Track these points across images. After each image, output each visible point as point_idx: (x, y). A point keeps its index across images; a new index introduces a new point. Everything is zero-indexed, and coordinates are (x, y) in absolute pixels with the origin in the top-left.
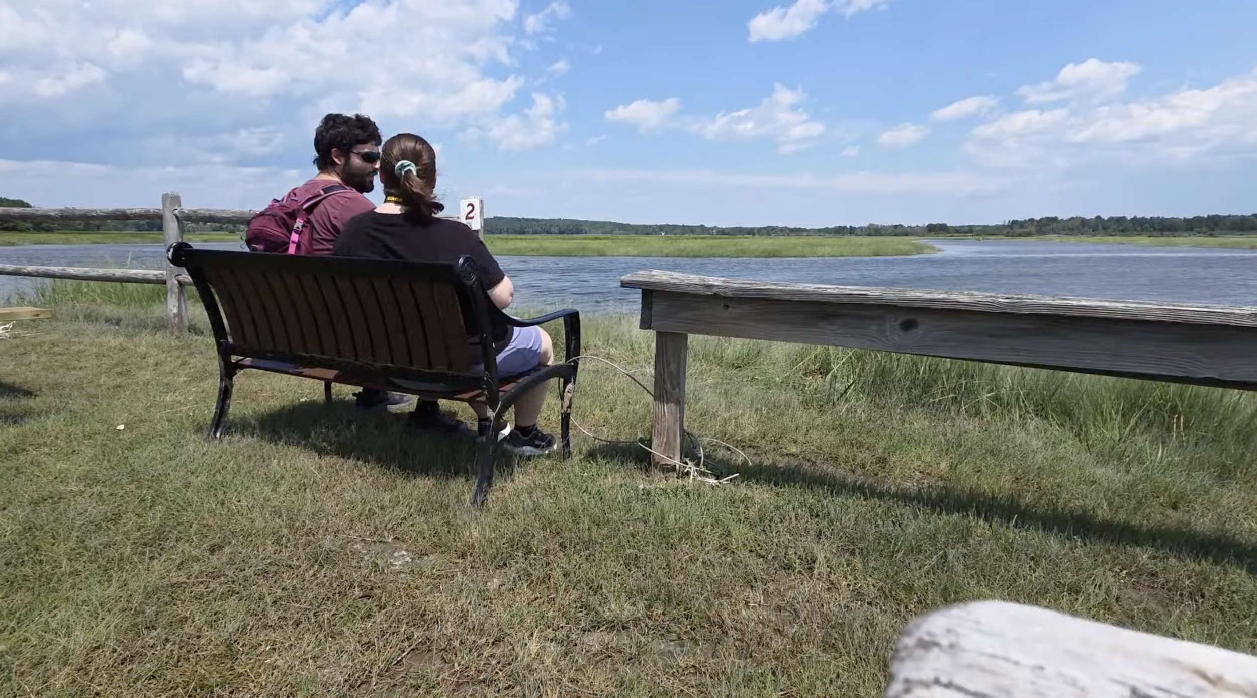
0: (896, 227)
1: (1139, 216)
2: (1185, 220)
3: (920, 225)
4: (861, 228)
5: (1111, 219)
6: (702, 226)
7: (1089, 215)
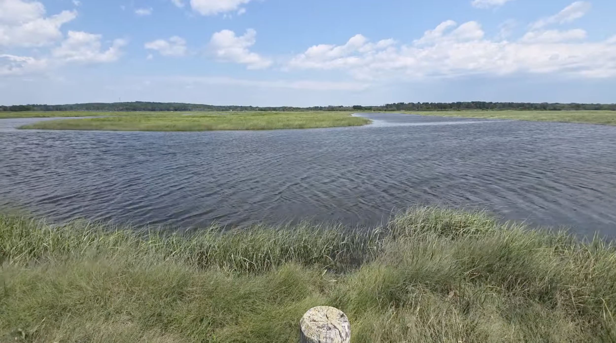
0: (340, 107)
1: (433, 103)
2: (449, 104)
3: (350, 106)
4: (325, 107)
5: (423, 103)
6: (251, 107)
7: (415, 102)
